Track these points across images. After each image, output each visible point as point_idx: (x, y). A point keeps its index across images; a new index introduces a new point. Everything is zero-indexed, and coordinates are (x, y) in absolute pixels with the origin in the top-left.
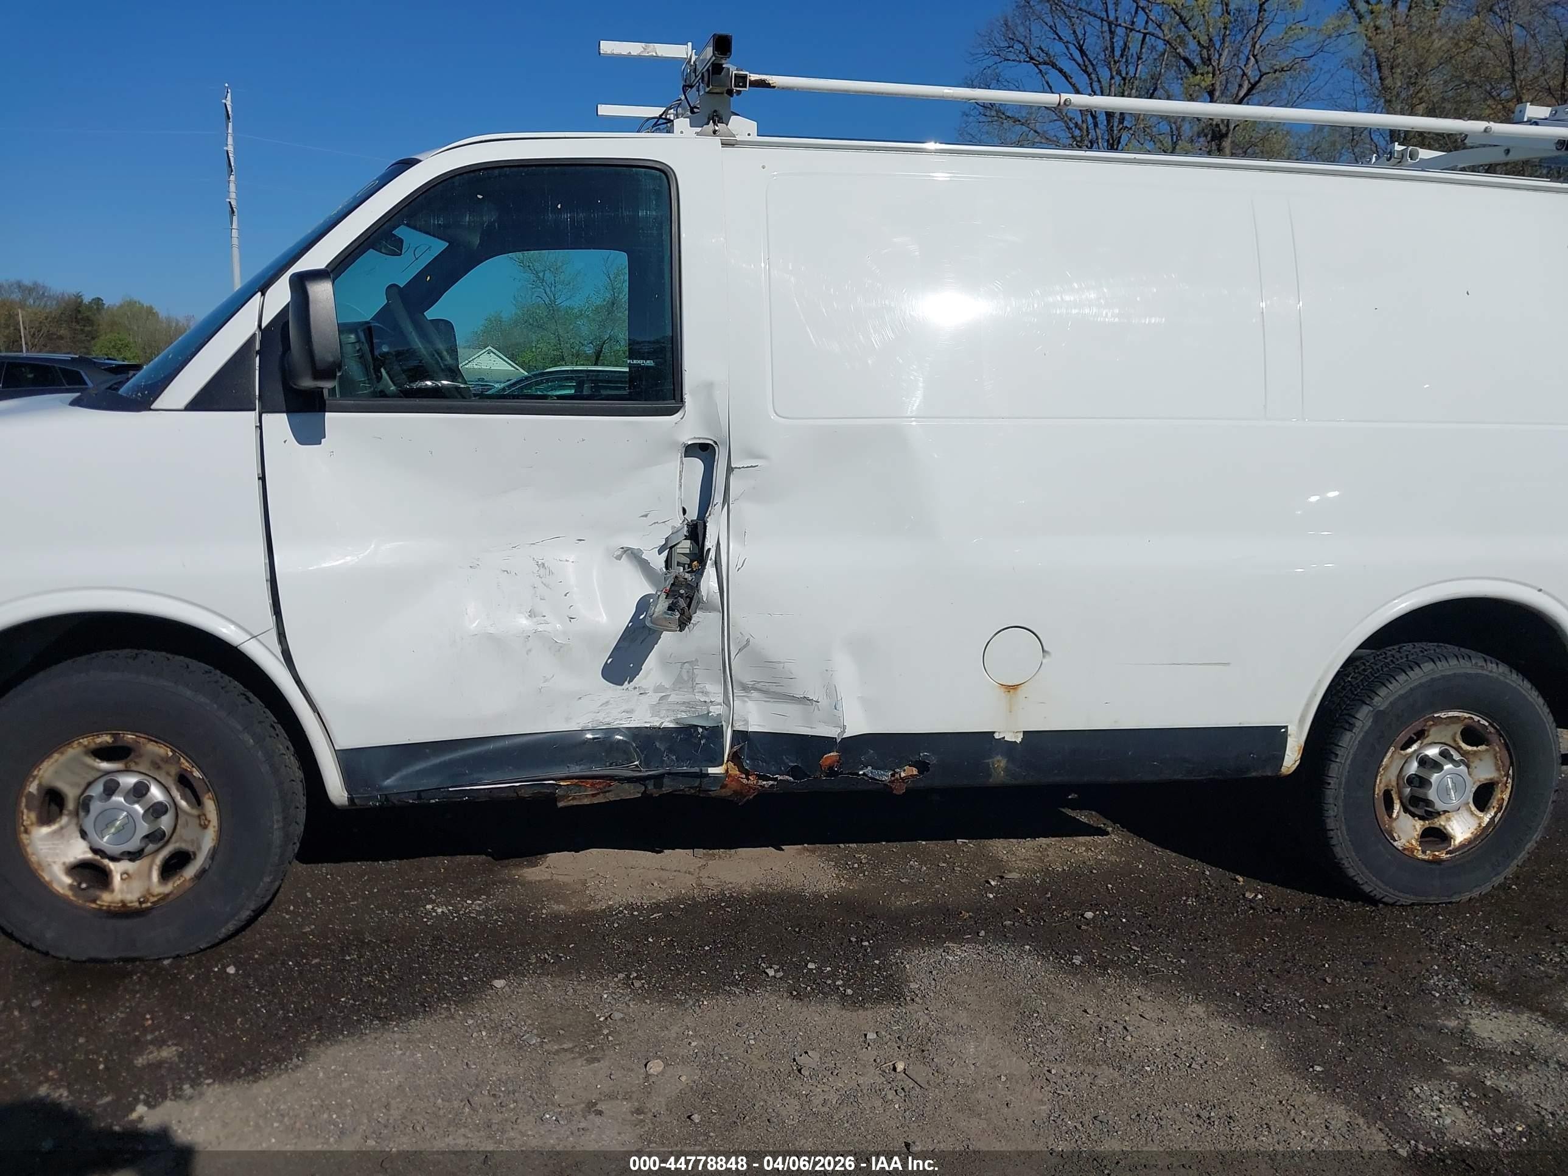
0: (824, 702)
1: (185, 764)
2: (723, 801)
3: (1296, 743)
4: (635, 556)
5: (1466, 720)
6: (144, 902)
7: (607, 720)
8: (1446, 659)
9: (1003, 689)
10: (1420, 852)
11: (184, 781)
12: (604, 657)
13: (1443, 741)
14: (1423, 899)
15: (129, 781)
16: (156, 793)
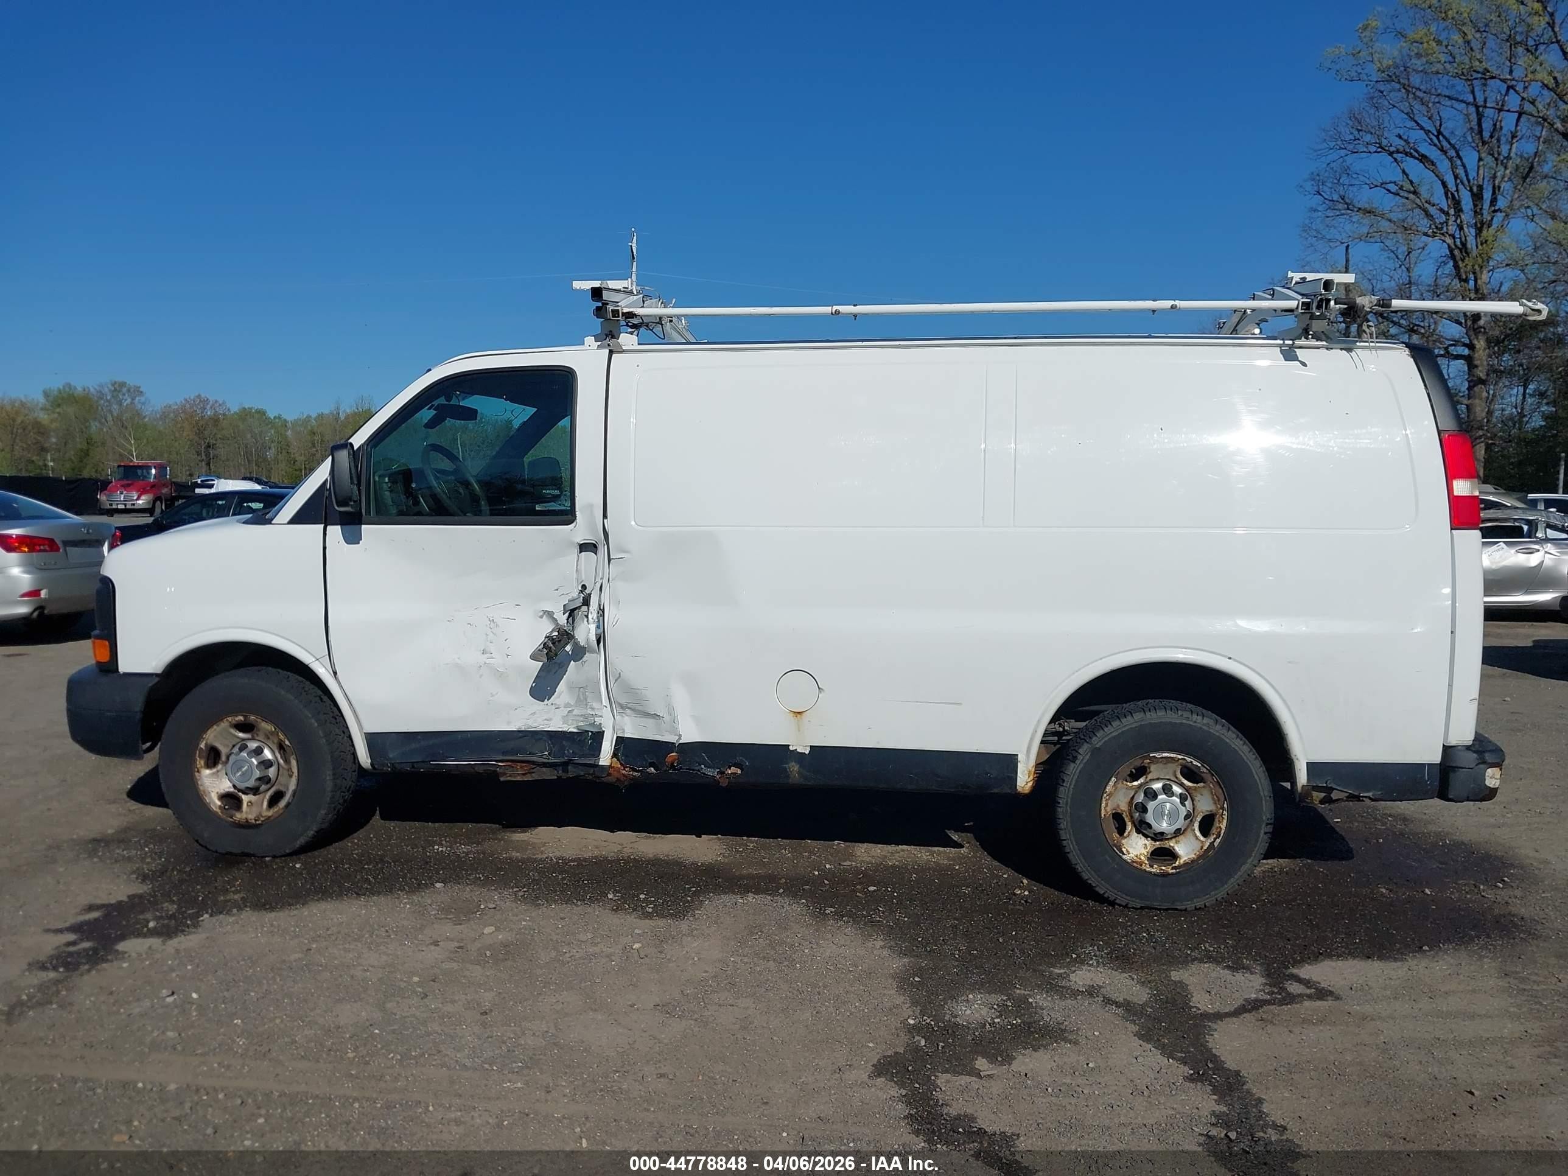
0: (667, 718)
1: (282, 737)
2: (609, 785)
3: (1025, 768)
4: (550, 615)
5: (1180, 761)
6: (258, 820)
7: (535, 725)
8: (1155, 710)
9: (792, 714)
10: (1148, 866)
11: (281, 747)
12: (530, 683)
13: (1168, 777)
14: (1148, 903)
15: (253, 745)
16: (268, 754)
